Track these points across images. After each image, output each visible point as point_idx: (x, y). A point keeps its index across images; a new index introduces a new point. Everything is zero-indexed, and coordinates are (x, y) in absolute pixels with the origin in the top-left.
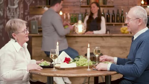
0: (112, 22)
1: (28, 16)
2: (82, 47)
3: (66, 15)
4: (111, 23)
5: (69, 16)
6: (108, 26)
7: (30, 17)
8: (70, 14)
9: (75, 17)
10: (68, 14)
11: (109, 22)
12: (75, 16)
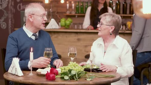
0: (130, 13)
1: (21, 4)
2: (86, 46)
3: (70, 3)
4: (128, 15)
5: (73, 5)
6: (124, 20)
7: (23, 5)
8: (75, 2)
9: (81, 6)
10: (72, 2)
11: (126, 14)
12: (82, 4)
